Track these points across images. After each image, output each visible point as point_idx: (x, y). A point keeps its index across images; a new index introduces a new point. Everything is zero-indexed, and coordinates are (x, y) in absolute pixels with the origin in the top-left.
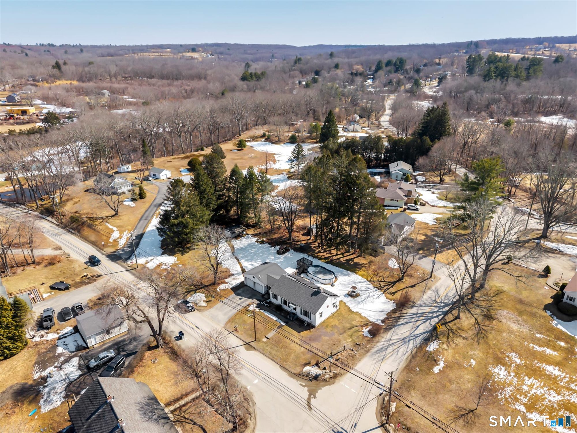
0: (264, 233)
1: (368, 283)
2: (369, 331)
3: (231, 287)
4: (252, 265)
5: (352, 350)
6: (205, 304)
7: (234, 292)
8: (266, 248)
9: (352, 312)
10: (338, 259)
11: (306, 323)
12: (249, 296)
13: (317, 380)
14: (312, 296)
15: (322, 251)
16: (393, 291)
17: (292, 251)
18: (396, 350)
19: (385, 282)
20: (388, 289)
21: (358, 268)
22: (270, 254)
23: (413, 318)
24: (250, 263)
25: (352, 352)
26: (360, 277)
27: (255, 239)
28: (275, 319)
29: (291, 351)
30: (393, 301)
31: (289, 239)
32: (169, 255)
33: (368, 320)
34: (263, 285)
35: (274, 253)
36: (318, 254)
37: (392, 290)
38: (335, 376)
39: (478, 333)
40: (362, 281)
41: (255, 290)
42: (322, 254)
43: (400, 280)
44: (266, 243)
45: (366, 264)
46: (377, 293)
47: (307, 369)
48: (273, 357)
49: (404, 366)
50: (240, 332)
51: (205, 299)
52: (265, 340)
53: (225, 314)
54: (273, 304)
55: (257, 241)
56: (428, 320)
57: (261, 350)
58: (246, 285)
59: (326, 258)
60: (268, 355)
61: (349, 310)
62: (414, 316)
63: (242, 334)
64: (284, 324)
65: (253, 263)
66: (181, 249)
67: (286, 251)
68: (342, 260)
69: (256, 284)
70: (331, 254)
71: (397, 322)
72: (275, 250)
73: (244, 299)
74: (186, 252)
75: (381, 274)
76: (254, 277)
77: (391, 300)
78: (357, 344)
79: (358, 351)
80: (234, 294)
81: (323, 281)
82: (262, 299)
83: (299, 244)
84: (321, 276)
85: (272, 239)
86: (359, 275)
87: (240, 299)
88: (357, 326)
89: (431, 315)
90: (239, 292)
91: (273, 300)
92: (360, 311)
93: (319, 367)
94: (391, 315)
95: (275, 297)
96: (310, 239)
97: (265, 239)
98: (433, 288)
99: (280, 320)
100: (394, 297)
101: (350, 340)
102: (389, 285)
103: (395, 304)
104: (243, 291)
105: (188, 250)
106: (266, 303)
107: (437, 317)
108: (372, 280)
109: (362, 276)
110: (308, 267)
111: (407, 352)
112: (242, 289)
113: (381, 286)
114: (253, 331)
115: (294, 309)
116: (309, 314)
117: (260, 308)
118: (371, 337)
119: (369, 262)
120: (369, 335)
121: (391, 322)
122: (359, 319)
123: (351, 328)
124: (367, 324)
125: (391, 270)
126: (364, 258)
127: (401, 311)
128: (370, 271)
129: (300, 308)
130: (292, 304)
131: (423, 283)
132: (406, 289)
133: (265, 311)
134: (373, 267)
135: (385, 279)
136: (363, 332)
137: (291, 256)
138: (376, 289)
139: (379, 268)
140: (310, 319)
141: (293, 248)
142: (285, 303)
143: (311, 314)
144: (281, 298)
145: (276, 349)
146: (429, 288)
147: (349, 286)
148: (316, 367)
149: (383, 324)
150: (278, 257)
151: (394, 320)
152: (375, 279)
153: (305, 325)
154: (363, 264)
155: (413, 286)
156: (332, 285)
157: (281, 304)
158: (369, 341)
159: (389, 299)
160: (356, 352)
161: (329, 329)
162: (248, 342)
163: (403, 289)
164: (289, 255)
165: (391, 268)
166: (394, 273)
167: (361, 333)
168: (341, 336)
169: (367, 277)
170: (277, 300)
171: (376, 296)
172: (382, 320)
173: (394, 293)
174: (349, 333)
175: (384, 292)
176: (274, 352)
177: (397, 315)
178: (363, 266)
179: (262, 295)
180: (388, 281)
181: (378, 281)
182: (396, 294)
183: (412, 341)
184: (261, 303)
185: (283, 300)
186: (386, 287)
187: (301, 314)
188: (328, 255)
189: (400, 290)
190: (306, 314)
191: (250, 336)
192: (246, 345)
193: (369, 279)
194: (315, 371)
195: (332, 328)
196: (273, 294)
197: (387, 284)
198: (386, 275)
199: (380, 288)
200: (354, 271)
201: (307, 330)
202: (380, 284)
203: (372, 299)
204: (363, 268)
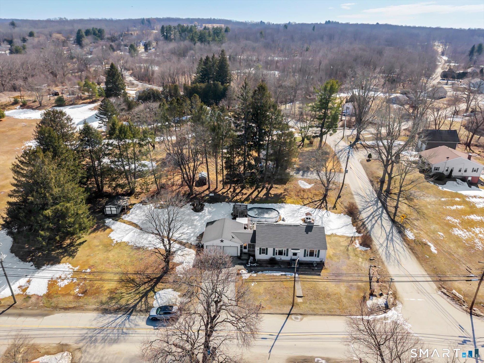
1: (305, 207)
2: (361, 245)
3: (191, 265)
5: (375, 266)
7: (203, 269)
10: (257, 196)
11: (315, 263)
13: (390, 309)
14: (307, 233)
15: (234, 195)
16: (332, 206)
17: (206, 204)
18: (396, 250)
19: (316, 201)
20: (326, 205)
21: (283, 198)
22: (189, 215)
23: (371, 220)
25: (377, 269)
26: (294, 205)
27: (150, 206)
29: (336, 296)
30: (342, 214)
33: (348, 237)
34: (238, 246)
35: (191, 212)
36: (235, 198)
37: (330, 205)
38: (395, 297)
39: (418, 212)
40: (299, 207)
42: (238, 197)
43: (325, 196)
44: (169, 205)
45: (284, 192)
46: (323, 213)
47: (369, 303)
48: (330, 312)
49: (416, 259)
50: (267, 308)
51: (179, 294)
52: (300, 300)
54: (259, 260)
55: (156, 208)
56: (381, 217)
57: (311, 312)
59: (247, 199)
60: (324, 313)
62: (370, 218)
63: (271, 308)
64: (296, 275)
67: (201, 206)
68: (261, 196)
69: (225, 248)
70: (246, 194)
71: (367, 228)
72: (189, 209)
74: (75, 251)
75: (306, 196)
76: (222, 241)
77: (340, 213)
78: (371, 260)
79: (379, 265)
82: (244, 262)
83: (206, 196)
88: (349, 246)
89: (378, 213)
91: (259, 256)
92: (334, 232)
93: (376, 296)
94: (357, 225)
96: (209, 188)
97: (162, 203)
98: (353, 193)
99: (287, 273)
101: (361, 260)
102: (323, 202)
103: (346, 215)
107: (382, 212)
108: (305, 203)
109: (293, 203)
110: (246, 212)
111: (402, 247)
113: (318, 206)
114: (278, 297)
115: (295, 254)
116: (316, 252)
117: (253, 272)
118: (369, 248)
119: (284, 190)
120: (366, 249)
121: (363, 230)
122: (341, 239)
123: (348, 250)
124: (351, 240)
125: (309, 190)
126: (276, 188)
127: (358, 219)
128: (295, 197)
129: (303, 250)
130: (292, 249)
131: (342, 191)
132: (338, 201)
133: (262, 271)
134: (292, 193)
135: (313, 199)
136: (358, 248)
137: (213, 209)
138: (317, 209)
139: (298, 192)
140: (318, 257)
141: (205, 201)
142: (281, 253)
143: (319, 251)
144: (274, 249)
145: (322, 302)
146: (352, 194)
147: (296, 215)
148: (374, 298)
149: (362, 234)
150: (201, 215)
151: (363, 228)
152: (306, 202)
153: (315, 265)
154: (281, 193)
155: (339, 197)
156: (283, 220)
157: (274, 256)
158: (372, 252)
159: (338, 213)
160: (379, 267)
161: (335, 259)
162: (288, 313)
163: (336, 201)
164: (210, 209)
165: (307, 189)
166: (314, 192)
167: (358, 249)
168: (350, 259)
169: (298, 203)
170: (267, 254)
171: (326, 215)
172: (357, 232)
173: (335, 207)
174: (351, 254)
175: (327, 209)
176: (324, 307)
177: (360, 223)
178: (284, 195)
179: (239, 258)
180: (318, 199)
181: (311, 203)
182: (336, 207)
183: (394, 238)
184: (247, 265)
185: (277, 251)
186: (323, 205)
187: (305, 256)
188: (245, 197)
189: (335, 203)
190: (312, 254)
191: (281, 304)
192: (290, 316)
193: (303, 204)
194: (381, 301)
195: (336, 257)
196: (260, 249)
197: (320, 203)
198: (310, 195)
199: (320, 208)
200: (282, 202)
201: (322, 269)
202: (316, 204)
203: (326, 219)
204: (286, 197)
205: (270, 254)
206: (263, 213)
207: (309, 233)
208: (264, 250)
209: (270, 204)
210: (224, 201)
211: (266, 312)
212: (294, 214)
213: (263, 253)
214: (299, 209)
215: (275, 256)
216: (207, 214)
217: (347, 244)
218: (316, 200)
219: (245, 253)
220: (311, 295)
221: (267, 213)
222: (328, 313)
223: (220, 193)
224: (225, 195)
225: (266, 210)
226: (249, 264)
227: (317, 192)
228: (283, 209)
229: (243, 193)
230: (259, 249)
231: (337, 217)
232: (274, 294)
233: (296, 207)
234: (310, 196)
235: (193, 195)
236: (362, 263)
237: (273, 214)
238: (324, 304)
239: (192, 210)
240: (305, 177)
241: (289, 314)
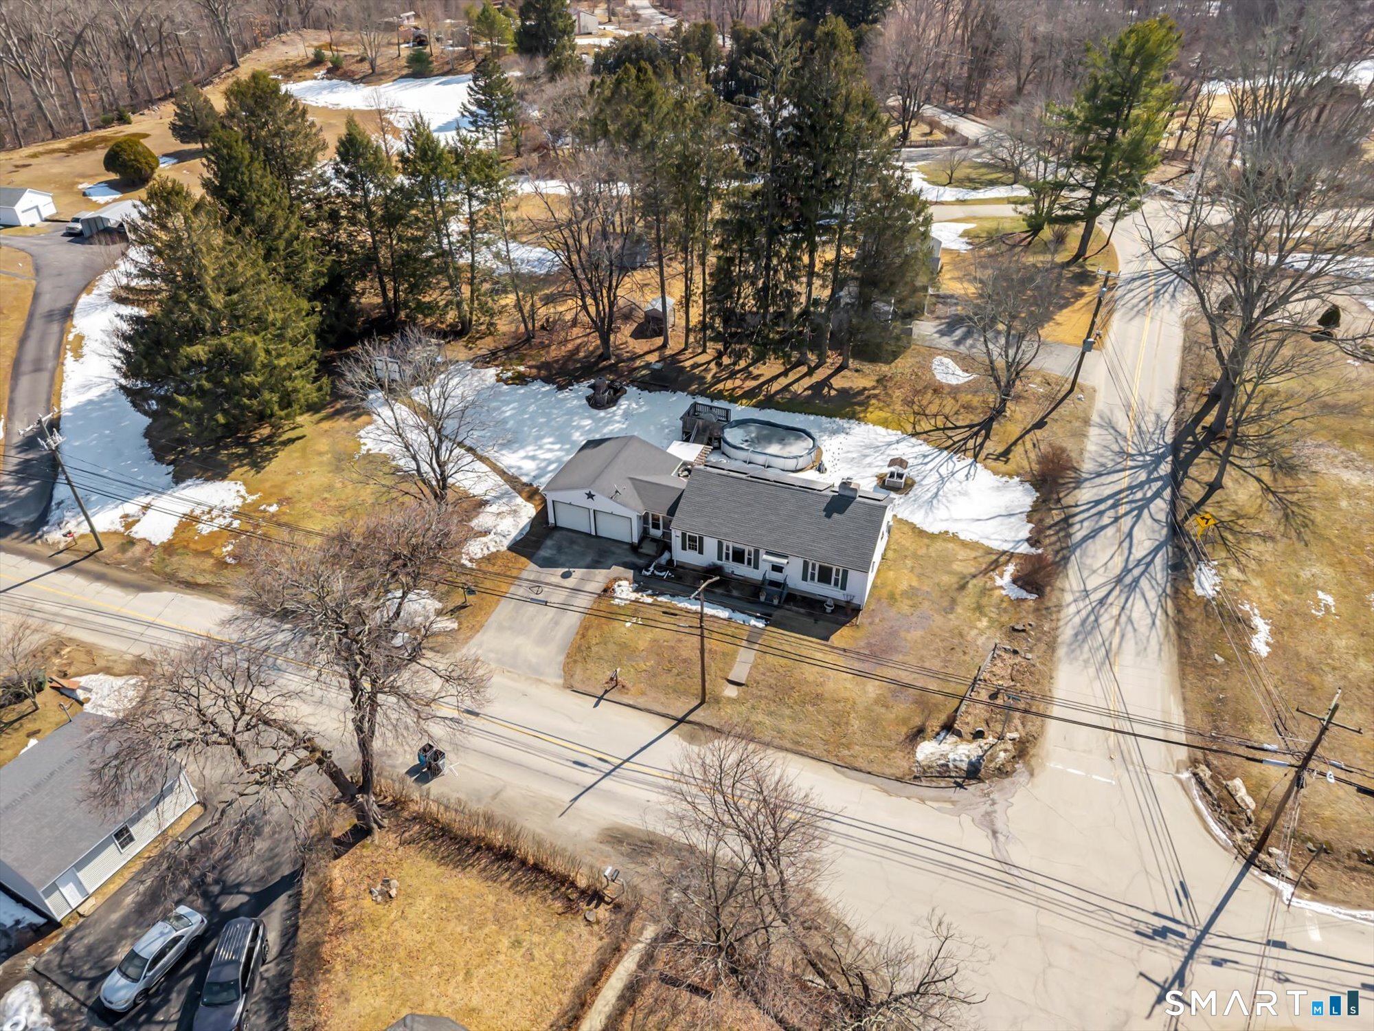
0: (508, 349)
1: (913, 440)
2: (1014, 581)
3: (506, 543)
4: (533, 458)
5: (1015, 652)
6: (447, 624)
7: (530, 557)
8: (545, 394)
9: (932, 537)
10: (786, 388)
11: (830, 602)
12: (589, 559)
13: (981, 780)
14: (828, 516)
15: (724, 374)
16: (1000, 449)
17: (632, 390)
18: (1123, 619)
19: (956, 427)
20: (982, 445)
21: (860, 404)
22: (571, 413)
23: (1101, 513)
24: (522, 453)
25: (1018, 659)
26: (881, 430)
27: (491, 373)
28: (724, 613)
29: (840, 706)
30: (1017, 479)
31: (604, 357)
32: (207, 480)
33: (989, 551)
34: (634, 516)
35: (581, 406)
36: (720, 386)
37: (992, 446)
38: (1022, 750)
39: (1286, 516)
40: (894, 438)
41: (597, 536)
42: (729, 384)
43: (998, 413)
44: (534, 379)
45: (874, 388)
46: (959, 465)
47: (927, 750)
48: (797, 743)
49: (1175, 658)
50: (633, 690)
51: (439, 605)
52: (731, 692)
53: (543, 640)
54: (682, 566)
55: (499, 379)
56: (1140, 509)
58: (556, 528)
59: (749, 394)
61: (921, 533)
62: (1102, 507)
63: (643, 694)
64: (761, 625)
65: (530, 450)
66: (240, 450)
67: (616, 395)
68: (798, 388)
69: (600, 517)
70: (756, 378)
71: (1069, 536)
72: (578, 398)
73: (578, 573)
74: (267, 458)
75: (933, 409)
76: (590, 496)
77: (1011, 476)
78: (1014, 630)
79: (1031, 650)
80: (532, 566)
81: (791, 464)
82: (641, 562)
83: (644, 367)
84: (774, 449)
85: (546, 366)
86: (875, 423)
87: (566, 576)
88: (974, 576)
89: (1139, 495)
90: (544, 553)
92: (952, 528)
93: (959, 734)
94: (1041, 521)
95: (694, 543)
96: (664, 346)
97: (522, 368)
98: (1095, 418)
99: (739, 617)
100: (1011, 466)
101: (984, 623)
102: (976, 434)
103: (1027, 485)
104: (559, 549)
105: (268, 449)
106: (660, 568)
107: (1157, 494)
108: (918, 429)
109: (885, 423)
110: (722, 429)
111: (1154, 615)
112: (549, 542)
113: (955, 443)
114: (675, 671)
115: (777, 568)
116: (837, 574)
117: (650, 592)
118: (1035, 596)
119: (878, 381)
120: (1024, 594)
121: (1054, 539)
122: (963, 554)
123: (962, 587)
124: (996, 561)
125: (955, 391)
126: (857, 371)
127: (1059, 500)
128: (898, 407)
129: (800, 562)
130: (768, 553)
131: (1061, 409)
132: (1027, 437)
133: (673, 596)
134: (898, 393)
135: (953, 419)
136: (1001, 587)
137: (641, 407)
138: (945, 453)
139: (917, 392)
140: (843, 587)
141: (633, 382)
142: (738, 556)
143: (845, 573)
144: (720, 544)
145: (788, 712)
146: (1087, 422)
147: (868, 460)
148: (952, 739)
149: (1040, 551)
150: (602, 418)
151: (1057, 532)
152: (925, 425)
153: (829, 610)
154: (865, 389)
155: (1040, 424)
156: (820, 469)
157: (719, 563)
158: (1037, 610)
159: (1004, 475)
160: (1029, 656)
161: (904, 606)
162: (680, 716)
163: (1021, 437)
164: (634, 406)
165: (949, 385)
166: (965, 398)
167: (997, 592)
168: (951, 616)
169: (900, 427)
170: (701, 552)
171: (961, 475)
172: (1028, 540)
173: (1005, 455)
174: (967, 599)
175: (976, 456)
176: (787, 725)
177: (1056, 515)
178: (869, 397)
179: (634, 548)
180: (967, 422)
181: (938, 429)
182: (1010, 456)
183: (1144, 583)
184: (644, 572)
185: (728, 548)
186: (971, 443)
187: (804, 578)
188: (751, 384)
189: (1015, 443)
190: (825, 575)
191: (675, 691)
192: (681, 725)
193: (910, 429)
194: (960, 752)
195: (909, 598)
196: (684, 535)
197: (967, 434)
198: (949, 406)
199: (957, 449)
200: (852, 416)
201: (843, 624)
202: (950, 438)
203: (955, 484)
204: (873, 401)
205: (709, 555)
206: (769, 440)
207: (835, 515)
208: (692, 539)
209: (812, 417)
210: (683, 391)
211: (625, 701)
212: (866, 456)
213: (693, 548)
214: (889, 444)
215: (723, 563)
216: (617, 418)
217: (973, 570)
218: (958, 424)
219: (654, 540)
220: (770, 687)
221: (781, 441)
222: (789, 745)
223: (688, 364)
224: (697, 371)
225: (784, 432)
226: (651, 569)
227: (976, 401)
228: (843, 435)
229: (750, 373)
230: (680, 535)
231: (997, 484)
232: (670, 662)
233: (882, 434)
234: (947, 411)
235: (609, 358)
236: (982, 633)
237: (799, 447)
238: (790, 717)
239: (585, 402)
240: (962, 349)
241: (681, 721)
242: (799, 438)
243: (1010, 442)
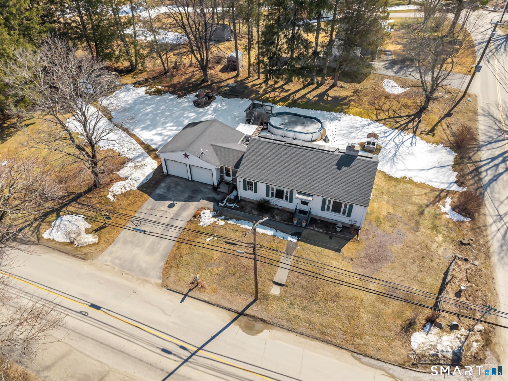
0: (154, 78)
1: (377, 124)
2: (453, 209)
3: (137, 184)
4: (160, 134)
5: (466, 260)
6: (91, 239)
7: (150, 194)
8: (171, 100)
9: (396, 180)
10: (304, 96)
11: (339, 225)
12: (186, 195)
13: (463, 367)
14: (339, 168)
15: (270, 90)
16: (428, 129)
17: (219, 98)
19: (401, 117)
20: (417, 126)
21: (345, 104)
22: (184, 109)
23: (497, 165)
24: (154, 132)
25: (469, 266)
26: (358, 118)
27: (142, 91)
28: (270, 232)
29: (352, 303)
30: (441, 146)
31: (204, 81)
33: (433, 189)
34: (214, 168)
35: (190, 106)
36: (267, 95)
37: (422, 127)
38: (488, 340)
40: (366, 123)
41: (192, 181)
42: (272, 94)
43: (423, 109)
44: (166, 92)
45: (352, 96)
46: (406, 138)
47: (419, 340)
48: (323, 333)
50: (208, 289)
51: (89, 226)
52: (276, 291)
53: (151, 251)
54: (244, 200)
55: (147, 92)
57: (284, 323)
58: (168, 175)
59: (283, 100)
60: (309, 332)
61: (390, 178)
62: (496, 162)
63: (215, 292)
64: (294, 240)
65: (159, 130)
67: (210, 99)
68: (310, 96)
69: (193, 169)
70: (287, 91)
72: (189, 102)
73: (179, 204)
74: (10, 135)
75: (386, 107)
76: (186, 156)
77: (437, 144)
78: (462, 243)
79: (476, 259)
80: (151, 200)
81: (309, 137)
82: (218, 197)
83: (226, 86)
84: (299, 128)
85: (174, 86)
86: (354, 114)
87: (171, 206)
88: (427, 206)
90: (159, 191)
91: (243, 193)
92: (409, 175)
93: (440, 326)
94: (462, 170)
95: (251, 186)
96: (237, 76)
97: (160, 87)
98: (480, 111)
99: (280, 235)
100: (436, 138)
101: (440, 238)
102: (413, 120)
103: (448, 149)
104: (169, 189)
105: (12, 130)
106: (230, 201)
108: (379, 117)
109: (360, 115)
110: (269, 117)
112: (163, 185)
113: (401, 125)
114: (238, 275)
115: (304, 203)
116: (345, 207)
117: (223, 217)
118: (468, 219)
119: (354, 92)
120: (462, 218)
121: (472, 181)
122: (417, 191)
123: (422, 213)
124: (439, 195)
125: (397, 97)
126: (342, 87)
127: (470, 158)
128: (366, 106)
129: (320, 200)
130: (299, 193)
131: (459, 106)
132: (443, 122)
133: (238, 220)
134: (365, 99)
135: (398, 112)
136: (446, 213)
137: (223, 106)
138: (396, 131)
139: (376, 98)
140: (349, 215)
141: (219, 94)
142: (279, 194)
143: (351, 207)
144: (268, 187)
145: (316, 307)
146: (476, 113)
147: (353, 135)
148: (435, 330)
149: (465, 189)
150: (201, 112)
151: (473, 178)
152: (382, 116)
153: (338, 230)
154: (347, 97)
155: (449, 115)
156: (326, 140)
157: (267, 198)
158: (473, 229)
159: (433, 143)
160: (476, 263)
161: (387, 226)
162: (240, 310)
163: (439, 122)
164: (220, 106)
165: (394, 95)
166: (404, 100)
167: (444, 216)
168: (418, 233)
169: (368, 116)
170: (256, 192)
171: (408, 143)
172: (456, 182)
173: (432, 131)
174: (426, 222)
175: (415, 132)
176: (315, 318)
177: (471, 167)
178: (349, 101)
179: (215, 189)
180: (407, 114)
181: (391, 118)
182: (435, 132)
184: (220, 204)
185: (273, 189)
186: (410, 125)
187: (323, 209)
188: (284, 94)
189: (436, 125)
190: (337, 207)
191: (237, 290)
192: (241, 317)
193: (374, 118)
194: (445, 343)
195: (389, 221)
196: (245, 181)
197: (408, 120)
198: (395, 105)
199: (403, 128)
200: (341, 111)
201: (349, 240)
202: (398, 122)
203: (405, 148)
204: (352, 103)
205: (261, 194)
206: (295, 123)
207: (344, 168)
208: (250, 184)
209: (319, 112)
210: (247, 98)
211: (203, 298)
212: (351, 133)
213: (250, 189)
214: (364, 126)
215: (270, 198)
216: (210, 112)
217: (425, 202)
218: (402, 115)
219: (227, 183)
220: (302, 287)
221: (303, 124)
222: (318, 335)
223: (250, 84)
224: (254, 88)
225: (305, 120)
226: (225, 202)
227: (410, 102)
228: (337, 121)
229: (284, 89)
230: (242, 181)
231: (429, 148)
232: (234, 267)
233: (359, 121)
234: (394, 108)
235: (207, 81)
236: (440, 246)
237: (314, 127)
238: (317, 311)
239: (192, 104)
240: (399, 75)
241: (241, 314)
242: (313, 122)
243: (433, 125)
